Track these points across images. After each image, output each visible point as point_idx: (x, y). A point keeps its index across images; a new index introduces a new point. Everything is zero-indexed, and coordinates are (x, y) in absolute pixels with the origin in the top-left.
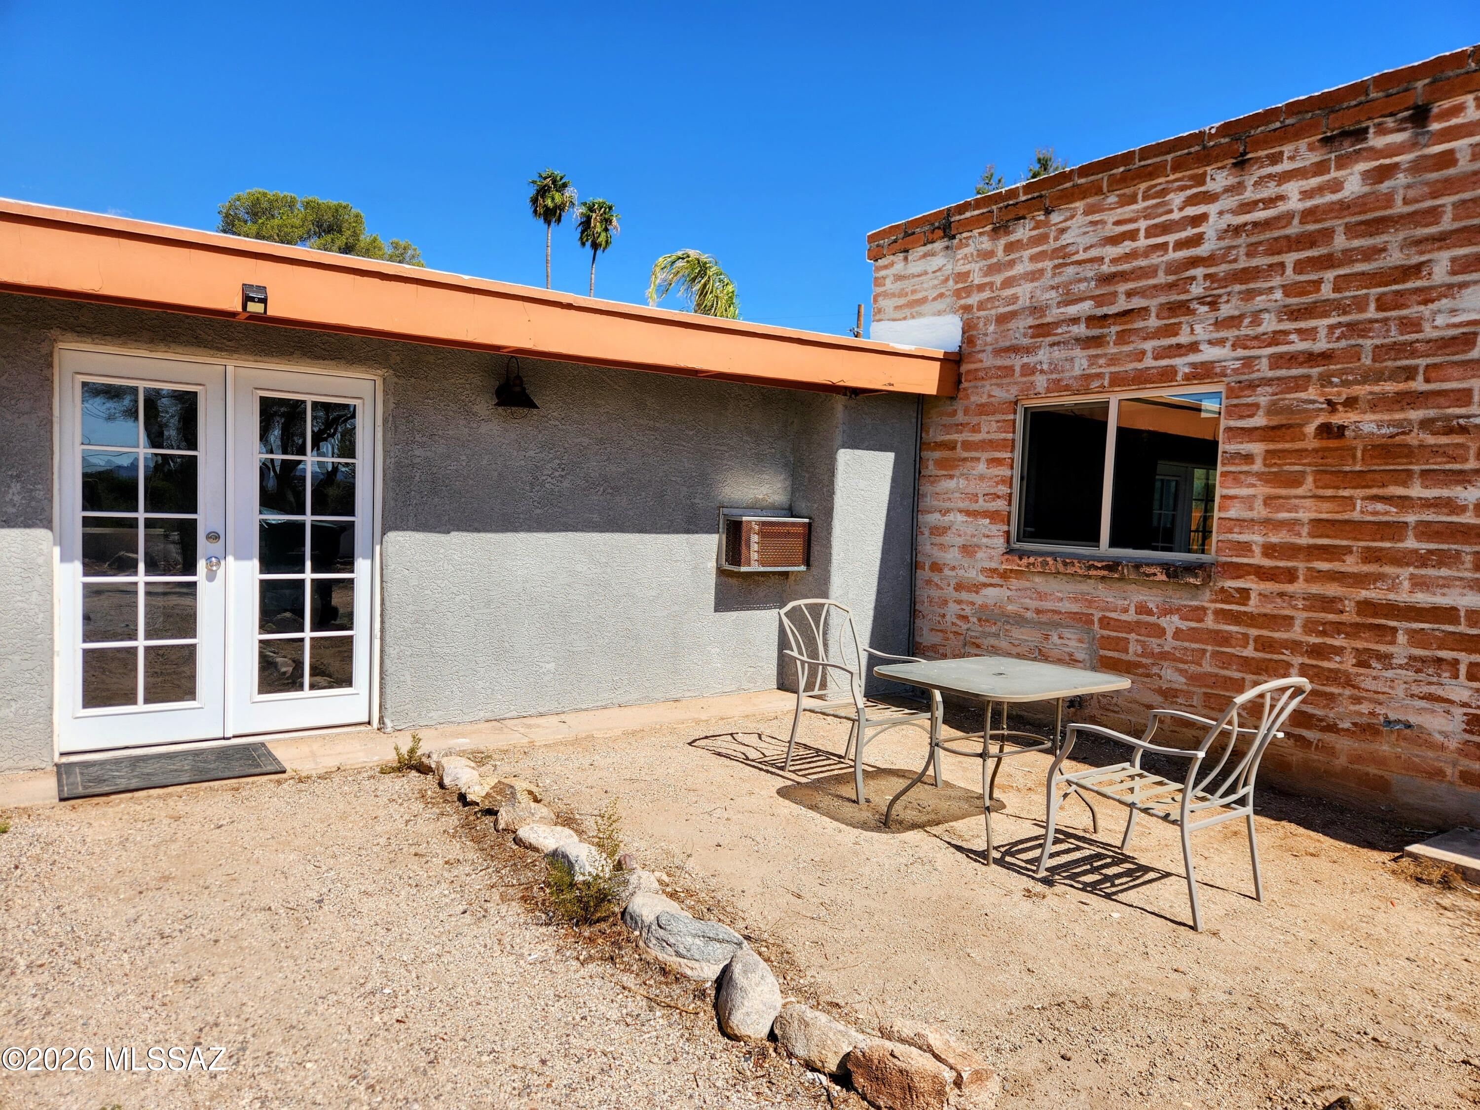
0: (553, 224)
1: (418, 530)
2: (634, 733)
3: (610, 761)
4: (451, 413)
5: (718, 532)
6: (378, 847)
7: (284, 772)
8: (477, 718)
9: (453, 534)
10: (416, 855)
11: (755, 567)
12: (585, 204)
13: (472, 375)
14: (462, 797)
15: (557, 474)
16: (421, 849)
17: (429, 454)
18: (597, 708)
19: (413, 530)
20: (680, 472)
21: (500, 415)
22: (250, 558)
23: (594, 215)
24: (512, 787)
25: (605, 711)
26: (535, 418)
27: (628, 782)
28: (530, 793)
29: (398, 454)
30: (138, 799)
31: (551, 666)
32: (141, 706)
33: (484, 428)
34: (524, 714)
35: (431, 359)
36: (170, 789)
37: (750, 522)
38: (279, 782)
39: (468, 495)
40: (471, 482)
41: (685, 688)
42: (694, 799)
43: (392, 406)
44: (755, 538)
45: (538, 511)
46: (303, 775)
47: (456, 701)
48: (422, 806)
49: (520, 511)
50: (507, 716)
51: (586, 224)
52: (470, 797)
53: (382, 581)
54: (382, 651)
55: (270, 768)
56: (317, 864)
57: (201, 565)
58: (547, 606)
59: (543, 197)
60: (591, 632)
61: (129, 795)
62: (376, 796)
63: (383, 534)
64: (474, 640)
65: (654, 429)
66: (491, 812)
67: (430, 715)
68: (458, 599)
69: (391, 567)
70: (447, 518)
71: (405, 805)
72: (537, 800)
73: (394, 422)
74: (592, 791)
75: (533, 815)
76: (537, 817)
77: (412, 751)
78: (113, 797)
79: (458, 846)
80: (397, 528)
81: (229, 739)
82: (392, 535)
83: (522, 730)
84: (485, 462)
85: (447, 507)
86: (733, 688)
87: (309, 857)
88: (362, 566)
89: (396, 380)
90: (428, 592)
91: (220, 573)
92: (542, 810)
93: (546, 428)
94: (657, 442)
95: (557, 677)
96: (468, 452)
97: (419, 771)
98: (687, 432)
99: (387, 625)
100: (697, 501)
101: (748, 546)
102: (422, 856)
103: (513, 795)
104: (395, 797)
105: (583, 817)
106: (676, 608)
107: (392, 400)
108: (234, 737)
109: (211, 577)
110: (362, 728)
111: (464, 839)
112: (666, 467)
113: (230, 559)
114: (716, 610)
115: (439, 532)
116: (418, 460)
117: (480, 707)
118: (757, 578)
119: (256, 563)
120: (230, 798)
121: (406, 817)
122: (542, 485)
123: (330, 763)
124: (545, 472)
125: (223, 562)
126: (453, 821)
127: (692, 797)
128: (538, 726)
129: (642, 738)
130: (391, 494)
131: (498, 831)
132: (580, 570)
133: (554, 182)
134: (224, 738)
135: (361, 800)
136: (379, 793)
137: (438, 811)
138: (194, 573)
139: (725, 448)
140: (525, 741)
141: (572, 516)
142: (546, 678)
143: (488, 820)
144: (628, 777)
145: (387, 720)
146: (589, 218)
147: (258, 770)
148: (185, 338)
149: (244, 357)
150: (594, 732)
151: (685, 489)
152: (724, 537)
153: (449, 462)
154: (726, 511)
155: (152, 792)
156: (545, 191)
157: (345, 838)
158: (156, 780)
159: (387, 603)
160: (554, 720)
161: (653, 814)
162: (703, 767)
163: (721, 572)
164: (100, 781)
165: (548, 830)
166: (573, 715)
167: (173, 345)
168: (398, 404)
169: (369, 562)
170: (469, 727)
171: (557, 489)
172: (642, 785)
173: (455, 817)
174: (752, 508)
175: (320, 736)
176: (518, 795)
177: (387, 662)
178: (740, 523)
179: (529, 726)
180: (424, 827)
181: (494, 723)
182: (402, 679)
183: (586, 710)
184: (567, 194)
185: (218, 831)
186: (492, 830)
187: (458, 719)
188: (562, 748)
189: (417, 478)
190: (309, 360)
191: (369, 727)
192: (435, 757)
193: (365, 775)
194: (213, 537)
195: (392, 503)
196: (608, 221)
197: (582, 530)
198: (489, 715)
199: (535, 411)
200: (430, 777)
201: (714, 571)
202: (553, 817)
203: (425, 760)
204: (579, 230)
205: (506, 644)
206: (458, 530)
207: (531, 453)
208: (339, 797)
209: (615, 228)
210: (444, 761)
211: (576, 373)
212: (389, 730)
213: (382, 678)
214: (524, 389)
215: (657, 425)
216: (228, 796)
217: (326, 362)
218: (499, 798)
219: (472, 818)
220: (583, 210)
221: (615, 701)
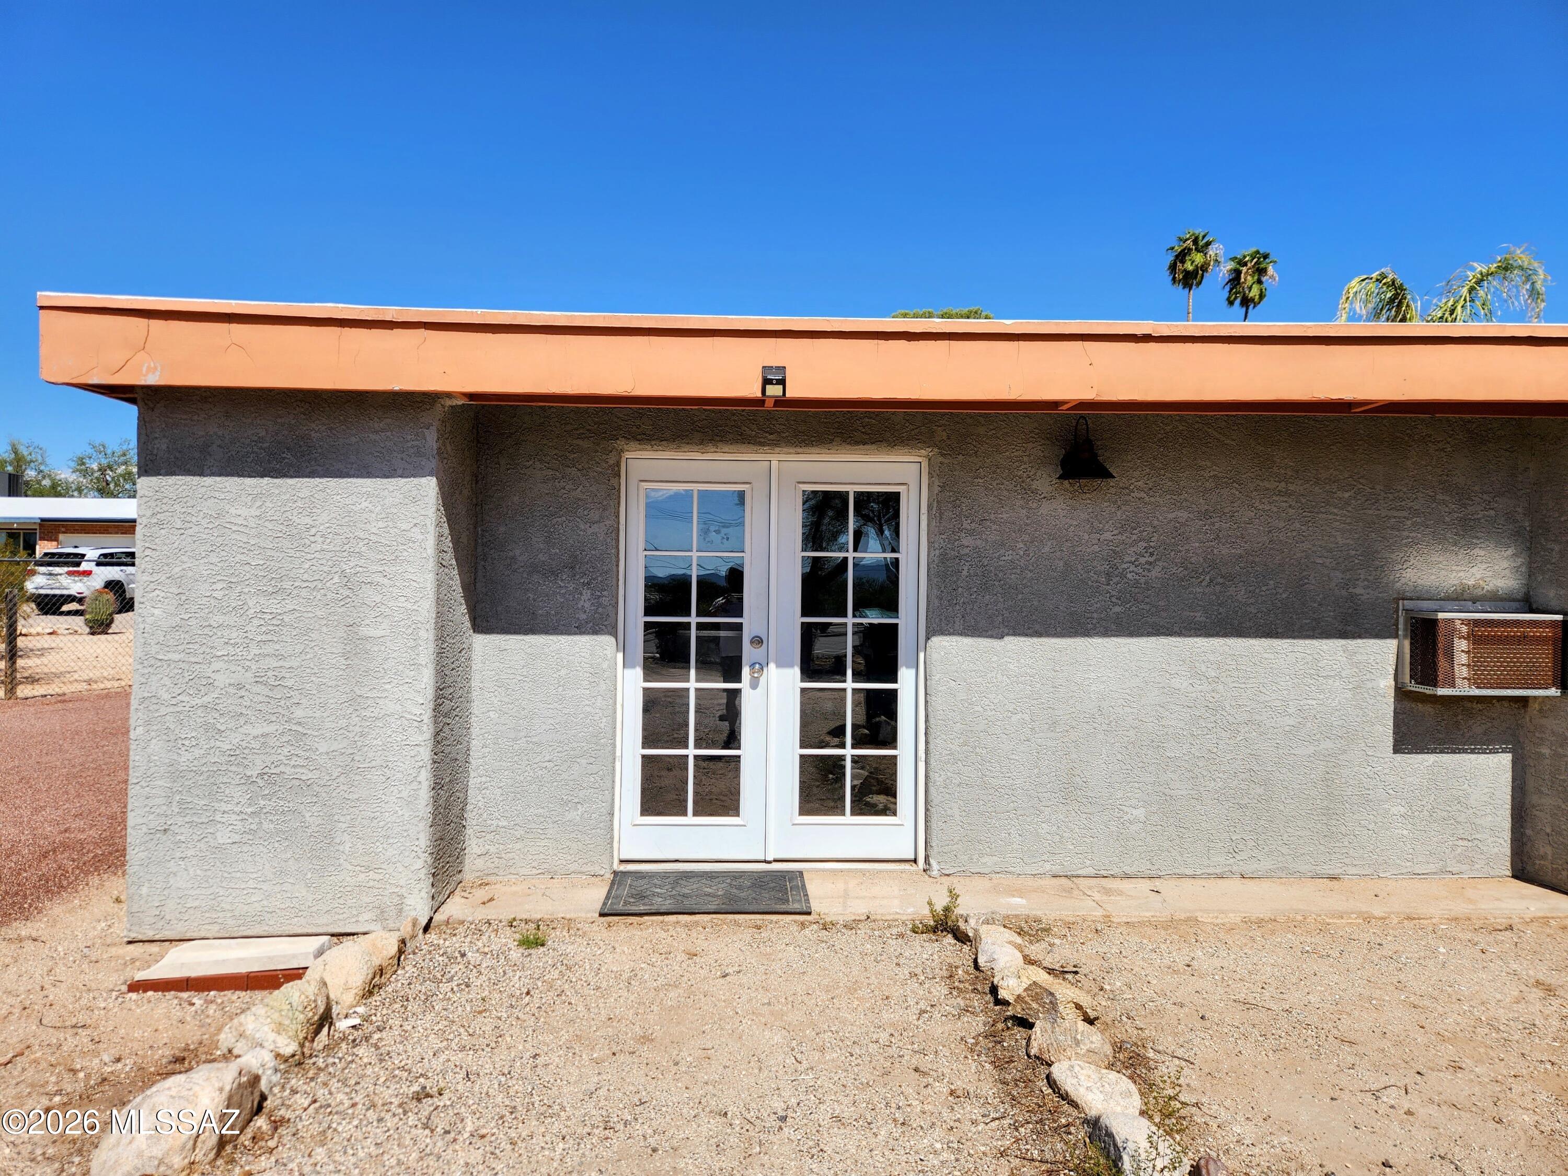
0: (1194, 287)
1: (967, 635)
2: (1260, 922)
3: (1217, 963)
4: (1006, 493)
5: (1396, 636)
6: (875, 1046)
7: (809, 913)
8: (1041, 871)
9: (1007, 639)
10: (916, 1070)
11: (1464, 689)
12: (1233, 259)
13: (1030, 445)
14: (994, 990)
15: (1143, 560)
16: (925, 1063)
17: (979, 542)
18: (1209, 876)
19: (961, 634)
20: (1330, 551)
21: (1066, 490)
22: (791, 665)
23: (1244, 269)
24: (1052, 994)
25: (1220, 881)
26: (1113, 490)
27: (1240, 1007)
28: (1078, 1007)
29: (943, 544)
30: (667, 924)
31: (1140, 813)
32: (690, 819)
33: (1045, 508)
34: (1104, 873)
35: (981, 430)
36: (698, 917)
37: (1452, 621)
38: (803, 925)
39: (1027, 590)
40: (1030, 575)
41: (1347, 861)
42: (1350, 1060)
43: (936, 489)
44: (1461, 645)
45: (1117, 609)
46: (828, 919)
47: (1015, 846)
48: (945, 991)
49: (1093, 609)
50: (1080, 872)
51: (1235, 279)
52: (1003, 994)
53: (926, 694)
54: (927, 777)
55: (796, 906)
56: (799, 1056)
57: (746, 672)
58: (1132, 733)
59: (1183, 262)
60: (1196, 770)
61: (660, 918)
62: (898, 964)
63: (928, 639)
64: (1036, 771)
65: (1287, 493)
66: (1025, 1024)
67: (984, 860)
68: (1015, 718)
69: (936, 677)
70: (1000, 618)
71: (926, 986)
72: (1090, 1021)
73: (939, 508)
74: (1182, 1013)
75: (1078, 1043)
76: (1083, 1049)
77: (947, 909)
78: (646, 918)
79: (973, 1070)
80: (942, 633)
81: (769, 862)
82: (936, 641)
83: (1097, 896)
84: (1047, 549)
85: (1001, 606)
86: (1431, 868)
87: (794, 1043)
88: (905, 675)
89: (941, 459)
90: (979, 708)
91: (763, 680)
92: (1094, 1038)
93: (1126, 503)
94: (1291, 511)
95: (1149, 828)
96: (1026, 537)
97: (956, 937)
98: (1339, 494)
99: (931, 746)
100: (1358, 591)
101: (1450, 657)
102: (925, 1074)
103: (1054, 1005)
104: (918, 971)
105: (1158, 1057)
106: (1328, 744)
107: (937, 483)
108: (775, 861)
109: (754, 685)
110: (906, 866)
111: (983, 1058)
112: (1306, 545)
113: (772, 666)
114: (1396, 751)
115: (991, 637)
116: (966, 551)
117: (1045, 857)
118: (1469, 705)
119: (797, 671)
120: (748, 938)
121: (922, 1005)
122: (1123, 575)
123: (859, 908)
124: (1127, 559)
125: (765, 670)
126: (977, 1024)
127: (1347, 1055)
128: (1120, 893)
129: (1273, 932)
130: (935, 592)
131: (1029, 1056)
132: (1178, 686)
133: (1195, 241)
134: (765, 862)
135: (880, 966)
136: (902, 961)
137: (962, 1003)
138: (739, 680)
139: (1405, 514)
140: (1099, 913)
141: (1164, 614)
142: (1133, 828)
143: (1019, 1033)
144: (1241, 997)
145: (932, 861)
146: (1238, 273)
147: (783, 907)
148: (731, 436)
149: (785, 450)
150: (1199, 914)
151: (1338, 574)
152: (1407, 644)
153: (1002, 551)
154: (1409, 604)
155: (680, 917)
156: (1185, 255)
157: (844, 1022)
158: (688, 904)
159: (932, 720)
160: (1145, 885)
161: (1275, 1073)
162: (1370, 999)
163: (1401, 693)
164: (641, 897)
165: (1095, 1076)
166: (1172, 883)
167: (720, 445)
168: (943, 487)
169: (913, 671)
170: (1030, 882)
171: (1143, 580)
172: (1263, 1015)
173: (982, 1018)
174: (1456, 599)
175: (861, 870)
176: (1061, 1008)
177: (932, 790)
178: (1434, 622)
179: (1108, 892)
180: (940, 1027)
181: (1064, 881)
182: (949, 812)
183: (1193, 877)
184: (1211, 253)
185: (722, 981)
186: (1022, 1053)
187: (1018, 870)
188: (1150, 931)
189: (965, 573)
190: (848, 447)
191: (914, 867)
192: (972, 922)
193: (895, 931)
194: (757, 641)
195: (936, 601)
196: (1261, 271)
197: (1179, 634)
198: (1057, 869)
199: (1112, 482)
200: (966, 948)
201: (1392, 692)
202: (1108, 1050)
203: (961, 924)
204: (1228, 288)
205: (1078, 779)
206: (1014, 635)
207: (1107, 536)
208: (857, 957)
209: (1272, 277)
210: (984, 930)
211: (1168, 428)
212: (935, 873)
213: (927, 810)
214: (1096, 455)
215: (1291, 487)
216: (747, 935)
217: (866, 447)
218: (1034, 1005)
219: (1000, 1026)
220: (1231, 265)
221: (1235, 869)
